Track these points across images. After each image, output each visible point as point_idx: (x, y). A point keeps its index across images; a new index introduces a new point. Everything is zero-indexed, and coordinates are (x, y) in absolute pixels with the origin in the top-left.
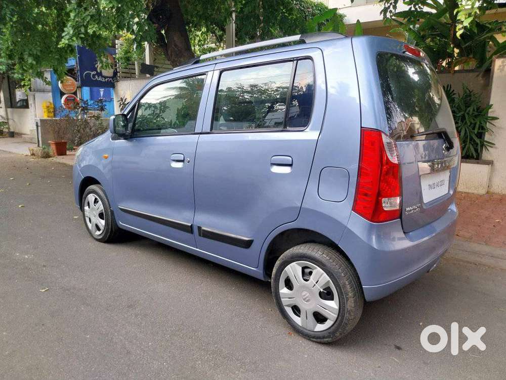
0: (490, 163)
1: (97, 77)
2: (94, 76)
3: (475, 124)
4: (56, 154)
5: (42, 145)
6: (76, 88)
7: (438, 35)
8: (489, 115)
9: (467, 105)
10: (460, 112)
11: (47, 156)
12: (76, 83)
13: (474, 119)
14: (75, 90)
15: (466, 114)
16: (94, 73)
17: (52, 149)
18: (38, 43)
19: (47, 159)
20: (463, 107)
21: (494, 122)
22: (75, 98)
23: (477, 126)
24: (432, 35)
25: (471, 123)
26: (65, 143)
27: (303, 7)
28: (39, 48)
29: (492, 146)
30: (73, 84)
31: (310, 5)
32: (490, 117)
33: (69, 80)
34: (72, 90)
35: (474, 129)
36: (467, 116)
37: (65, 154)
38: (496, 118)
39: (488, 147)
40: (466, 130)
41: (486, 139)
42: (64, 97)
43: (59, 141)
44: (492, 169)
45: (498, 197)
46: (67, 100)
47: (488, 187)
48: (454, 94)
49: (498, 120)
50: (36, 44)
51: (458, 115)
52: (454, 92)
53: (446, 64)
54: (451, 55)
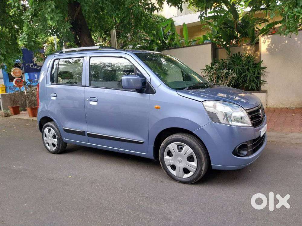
0: (266, 92)
1: (34, 66)
2: (32, 66)
3: (255, 72)
4: (13, 114)
5: (3, 110)
6: (22, 74)
7: (229, 27)
8: (262, 66)
9: (249, 62)
10: (246, 66)
11: (8, 115)
12: (21, 71)
13: (254, 69)
14: (21, 75)
15: (249, 67)
16: (32, 64)
17: (10, 111)
18: (4, 47)
19: (8, 117)
20: (247, 64)
21: (265, 70)
22: (21, 80)
23: (256, 72)
24: (225, 27)
25: (253, 71)
26: (19, 107)
27: (152, 18)
28: (5, 50)
29: (265, 82)
30: (19, 72)
31: (155, 17)
32: (262, 67)
33: (17, 69)
34: (19, 75)
35: (254, 74)
36: (250, 68)
37: (19, 114)
38: (265, 68)
39: (263, 84)
40: (250, 76)
41: (262, 80)
42: (15, 80)
43: (15, 106)
44: (267, 95)
45: (273, 109)
46: (16, 81)
47: (267, 104)
48: (242, 57)
49: (267, 69)
50: (3, 48)
51: (245, 68)
52: (242, 56)
53: (235, 42)
54: (237, 37)
